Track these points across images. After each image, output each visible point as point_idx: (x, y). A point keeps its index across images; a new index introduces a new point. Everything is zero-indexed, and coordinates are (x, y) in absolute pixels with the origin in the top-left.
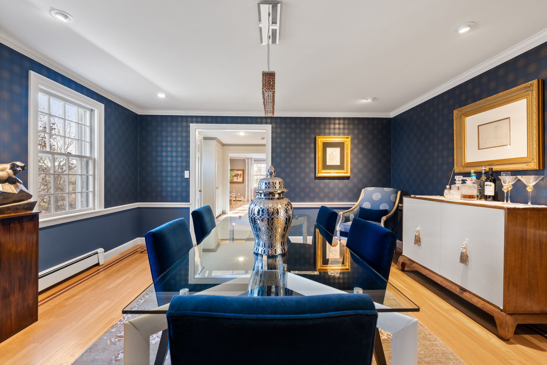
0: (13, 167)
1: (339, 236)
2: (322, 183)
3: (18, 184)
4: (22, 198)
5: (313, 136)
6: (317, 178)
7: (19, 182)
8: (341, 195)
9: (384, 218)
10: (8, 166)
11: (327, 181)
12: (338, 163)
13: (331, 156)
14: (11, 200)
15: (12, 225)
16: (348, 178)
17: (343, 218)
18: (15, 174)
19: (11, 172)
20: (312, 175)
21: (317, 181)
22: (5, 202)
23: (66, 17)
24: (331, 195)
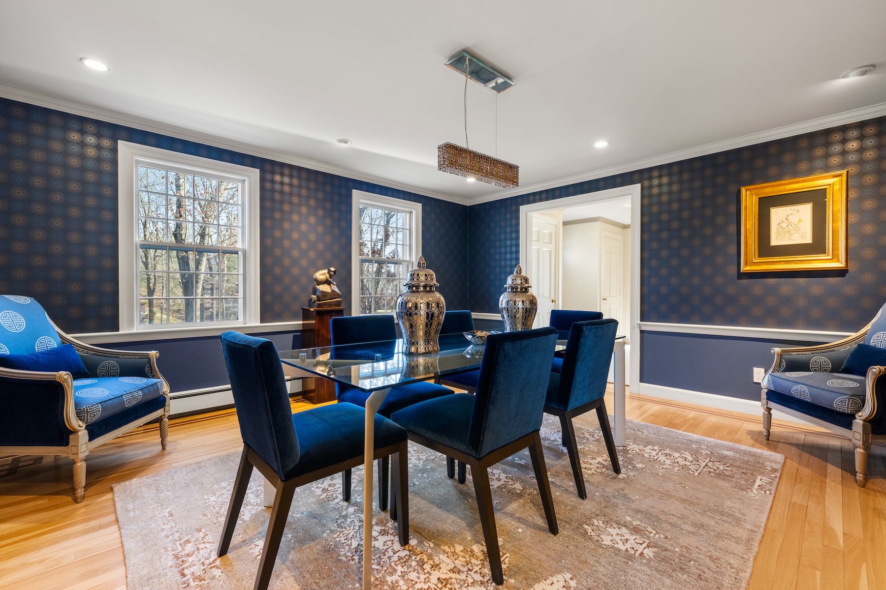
0: (329, 271)
1: (765, 399)
2: (757, 287)
3: (332, 285)
4: (335, 297)
5: (732, 188)
6: (742, 276)
7: (333, 283)
8: (815, 313)
9: (874, 370)
10: (326, 271)
11: (771, 281)
12: (807, 238)
13: (784, 225)
14: (327, 298)
15: (324, 316)
16: (840, 273)
17: (781, 362)
18: (330, 277)
19: (328, 275)
20: (732, 270)
21: (744, 282)
22: (324, 299)
23: (346, 142)
24: (785, 311)
